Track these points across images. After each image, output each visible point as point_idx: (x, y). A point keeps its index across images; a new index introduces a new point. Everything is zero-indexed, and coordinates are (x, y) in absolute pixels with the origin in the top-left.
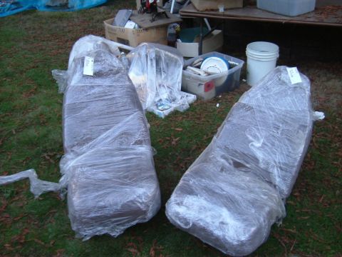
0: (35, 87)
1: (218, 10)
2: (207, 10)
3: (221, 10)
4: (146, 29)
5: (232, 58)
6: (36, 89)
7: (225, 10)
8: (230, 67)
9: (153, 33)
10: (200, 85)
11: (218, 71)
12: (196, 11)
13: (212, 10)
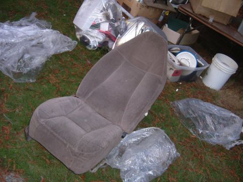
0: (46, 12)
1: (208, 19)
2: (200, 15)
3: (211, 20)
4: (148, 7)
5: (201, 58)
6: (46, 14)
7: (213, 21)
8: (198, 65)
9: (151, 12)
10: (171, 69)
11: (187, 64)
12: (192, 12)
13: (204, 17)
